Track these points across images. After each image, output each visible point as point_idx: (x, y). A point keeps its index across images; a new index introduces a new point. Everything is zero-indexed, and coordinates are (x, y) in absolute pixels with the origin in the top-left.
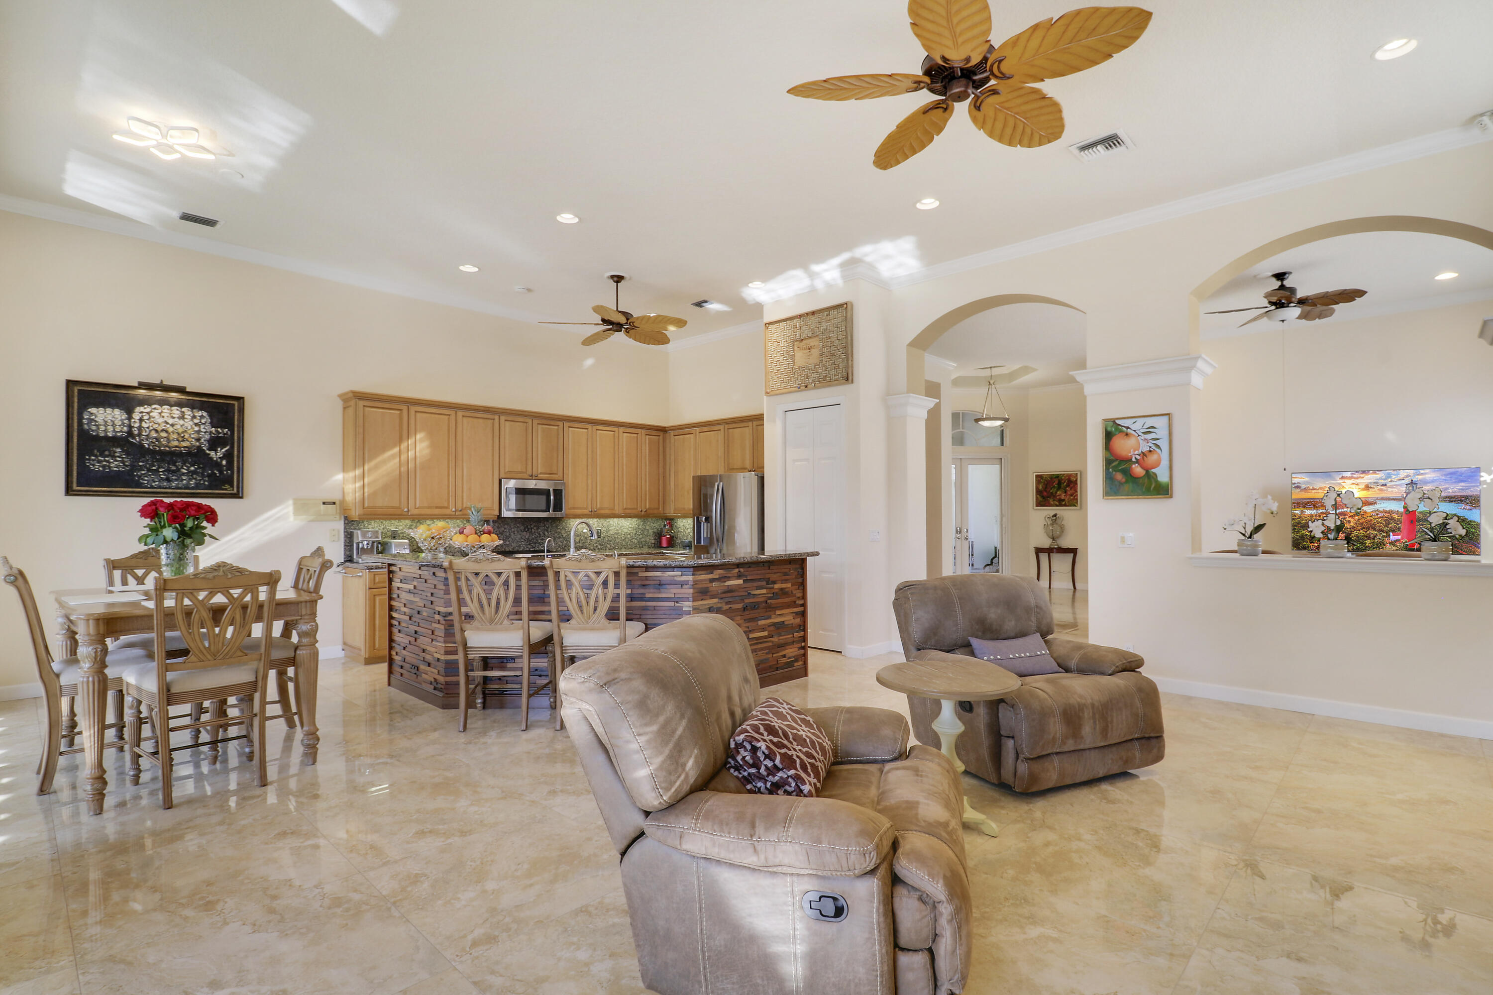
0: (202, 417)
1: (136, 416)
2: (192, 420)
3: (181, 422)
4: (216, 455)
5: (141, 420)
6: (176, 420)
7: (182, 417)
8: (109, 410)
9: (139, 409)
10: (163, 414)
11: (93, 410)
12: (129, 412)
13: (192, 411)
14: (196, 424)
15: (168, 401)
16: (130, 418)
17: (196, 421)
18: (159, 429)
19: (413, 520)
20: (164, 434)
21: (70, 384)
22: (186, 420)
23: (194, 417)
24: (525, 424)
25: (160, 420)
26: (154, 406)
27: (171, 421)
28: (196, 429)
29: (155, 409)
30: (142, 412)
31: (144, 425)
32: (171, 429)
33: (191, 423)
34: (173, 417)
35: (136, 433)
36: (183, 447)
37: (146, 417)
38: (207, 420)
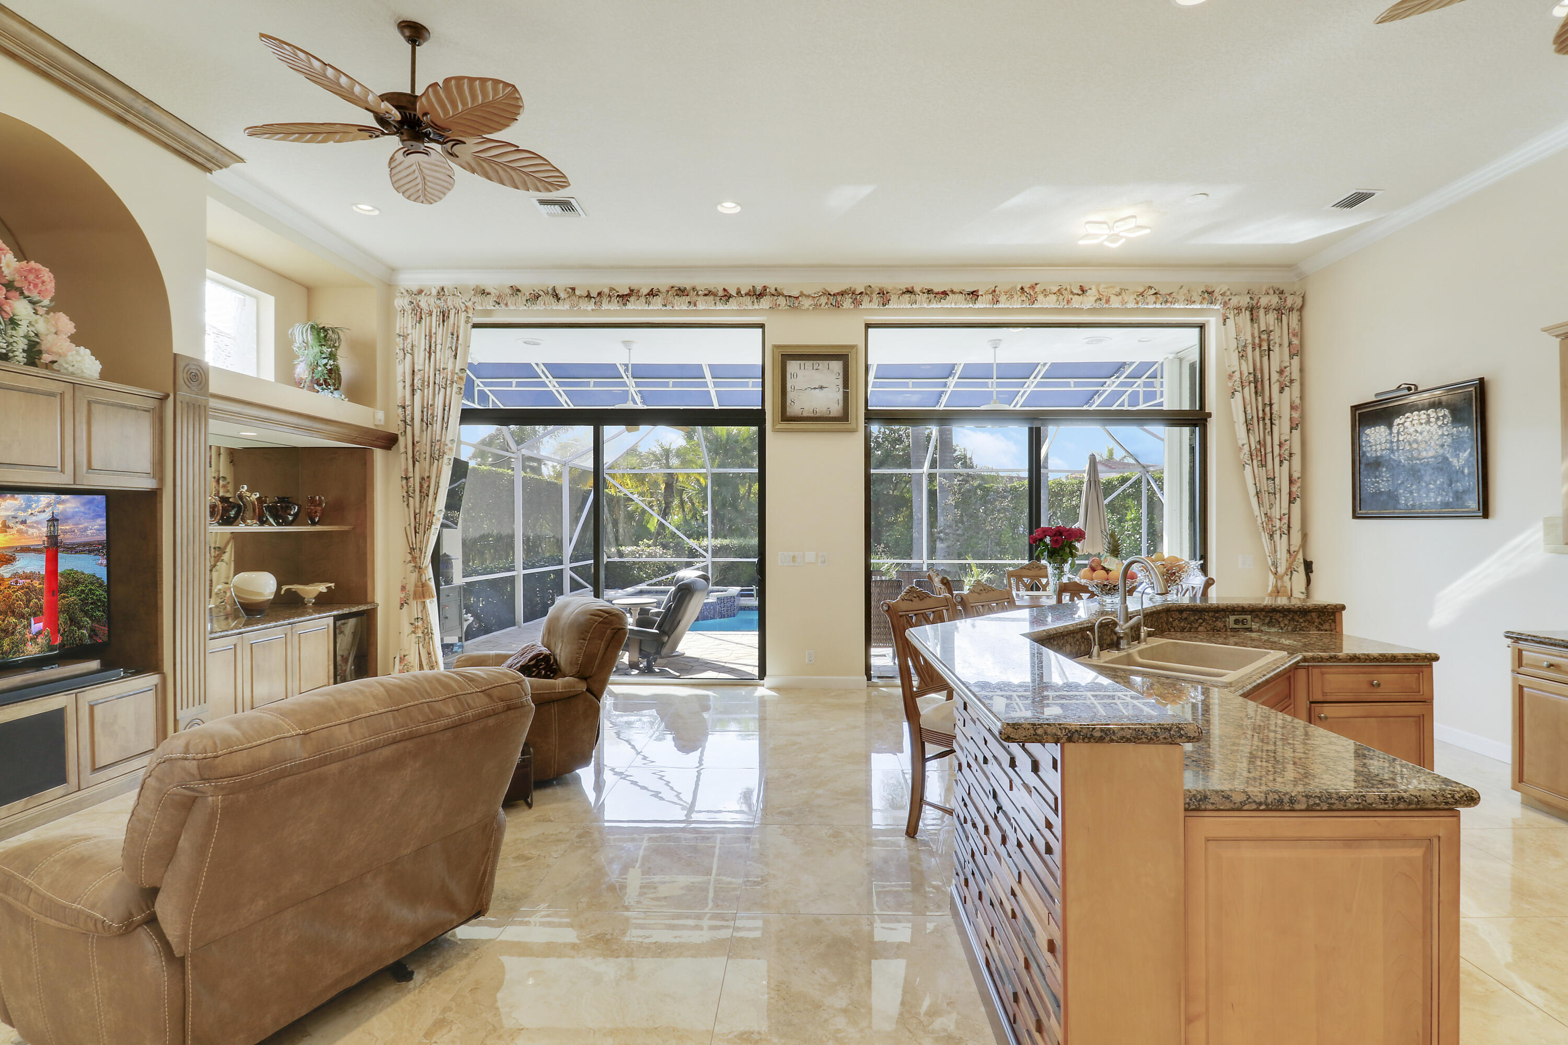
0: (1444, 416)
1: (1395, 430)
2: (1436, 423)
3: (1428, 427)
4: (1458, 462)
5: (1398, 433)
6: (1424, 425)
7: (1428, 422)
8: (1377, 427)
9: (1397, 421)
10: (1413, 422)
11: (1368, 431)
12: (1390, 426)
13: (1436, 412)
14: (1440, 427)
15: (1417, 405)
16: (1391, 434)
17: (1440, 423)
18: (1411, 440)
20: (1415, 446)
21: (1354, 408)
22: (1432, 424)
23: (1438, 419)
25: (1411, 430)
26: (1407, 415)
27: (1419, 428)
28: (1440, 433)
29: (1408, 418)
30: (1399, 424)
31: (1401, 438)
32: (1420, 438)
33: (1436, 427)
34: (1421, 424)
35: (1395, 448)
36: (1431, 457)
37: (1401, 429)
38: (1449, 419)
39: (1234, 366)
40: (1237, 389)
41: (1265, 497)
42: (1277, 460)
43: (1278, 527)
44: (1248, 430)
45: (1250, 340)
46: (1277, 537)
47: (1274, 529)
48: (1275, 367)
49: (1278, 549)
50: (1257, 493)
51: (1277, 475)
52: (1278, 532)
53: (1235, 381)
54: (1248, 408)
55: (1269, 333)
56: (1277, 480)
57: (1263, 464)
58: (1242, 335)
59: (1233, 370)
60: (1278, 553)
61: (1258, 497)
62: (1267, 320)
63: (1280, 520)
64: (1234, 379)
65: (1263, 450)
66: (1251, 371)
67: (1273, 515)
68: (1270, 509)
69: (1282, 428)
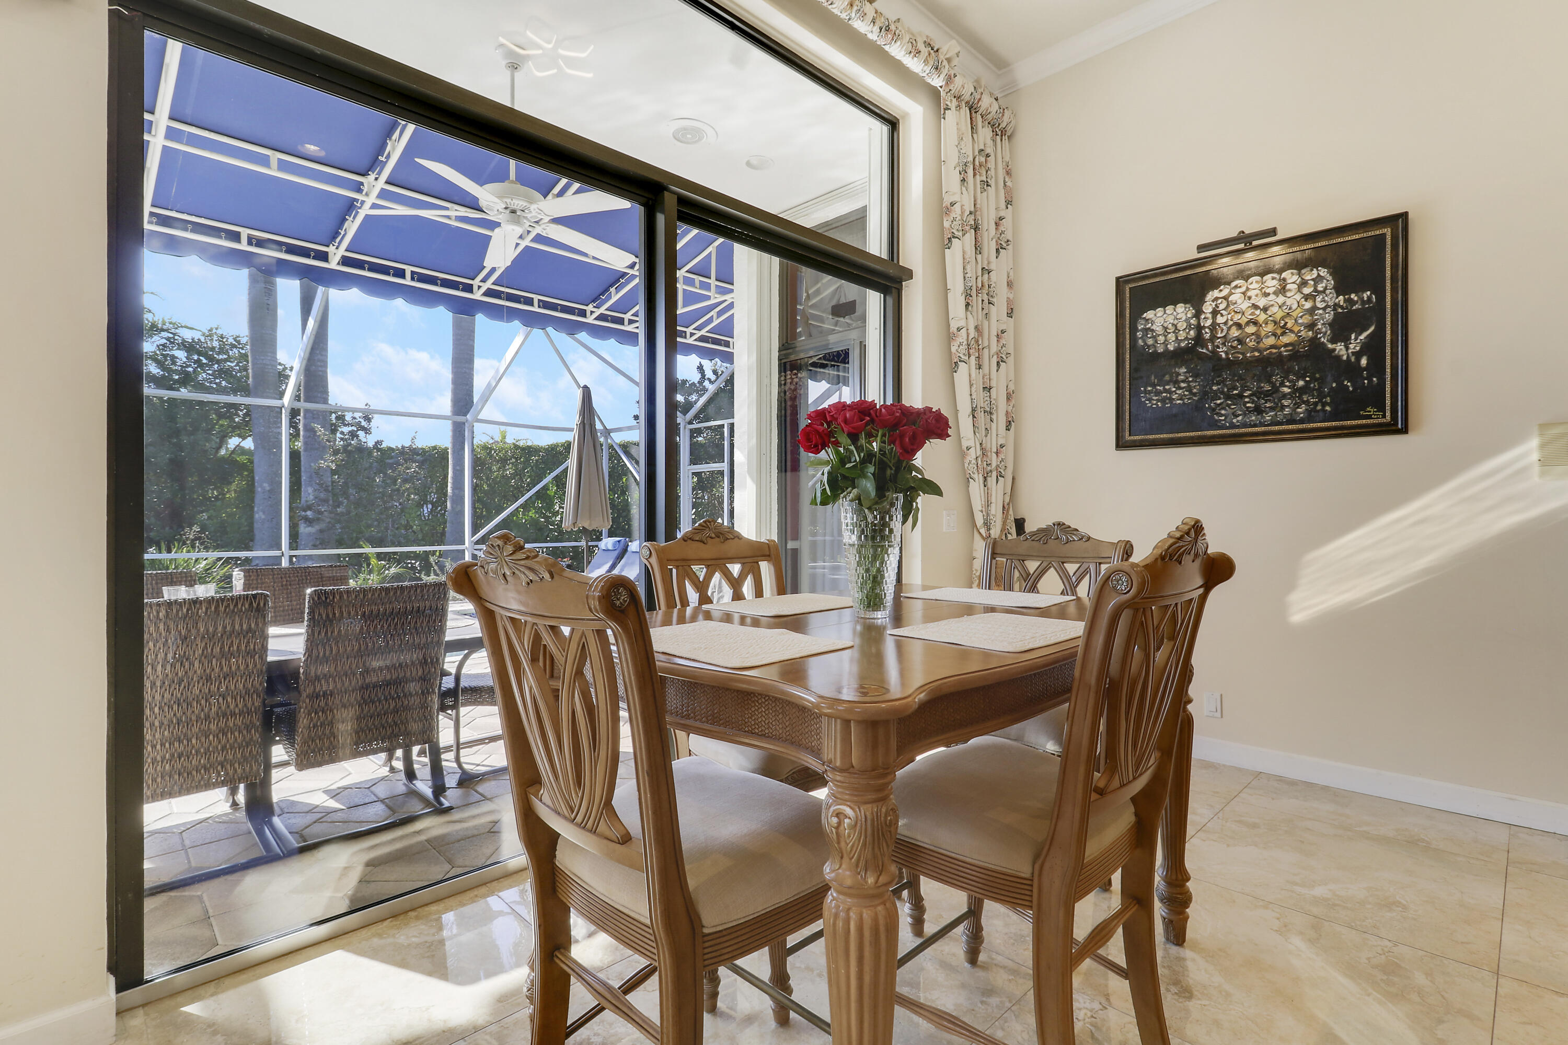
0: (1319, 279)
1: (1208, 308)
2: (1299, 290)
3: (1281, 299)
4: (1348, 348)
5: (1215, 313)
6: (1272, 297)
7: (1282, 290)
8: (1170, 308)
9: (1213, 294)
10: (1249, 294)
11: (1151, 314)
12: (1199, 303)
13: (1300, 273)
14: (1307, 297)
15: (1259, 266)
16: (1199, 313)
17: (1307, 290)
18: (1243, 321)
20: (1251, 329)
21: (1122, 280)
22: (1289, 294)
23: (1304, 284)
25: (1245, 305)
26: (1234, 283)
27: (1262, 302)
28: (1308, 305)
29: (1236, 287)
30: (1216, 299)
31: (1220, 320)
32: (1262, 317)
33: (1298, 297)
34: (1266, 295)
35: (1207, 336)
36: (1286, 345)
37: (1222, 307)
38: (1328, 283)
39: (954, 194)
41: (981, 417)
42: (994, 361)
43: (994, 465)
44: (967, 305)
45: (971, 158)
46: (992, 481)
47: (989, 468)
49: (993, 500)
51: (993, 384)
52: (994, 474)
54: (968, 268)
56: (993, 391)
57: (980, 366)
58: (963, 146)
59: (952, 199)
60: (993, 506)
63: (997, 453)
66: (972, 209)
67: (988, 448)
68: (986, 436)
69: (998, 312)
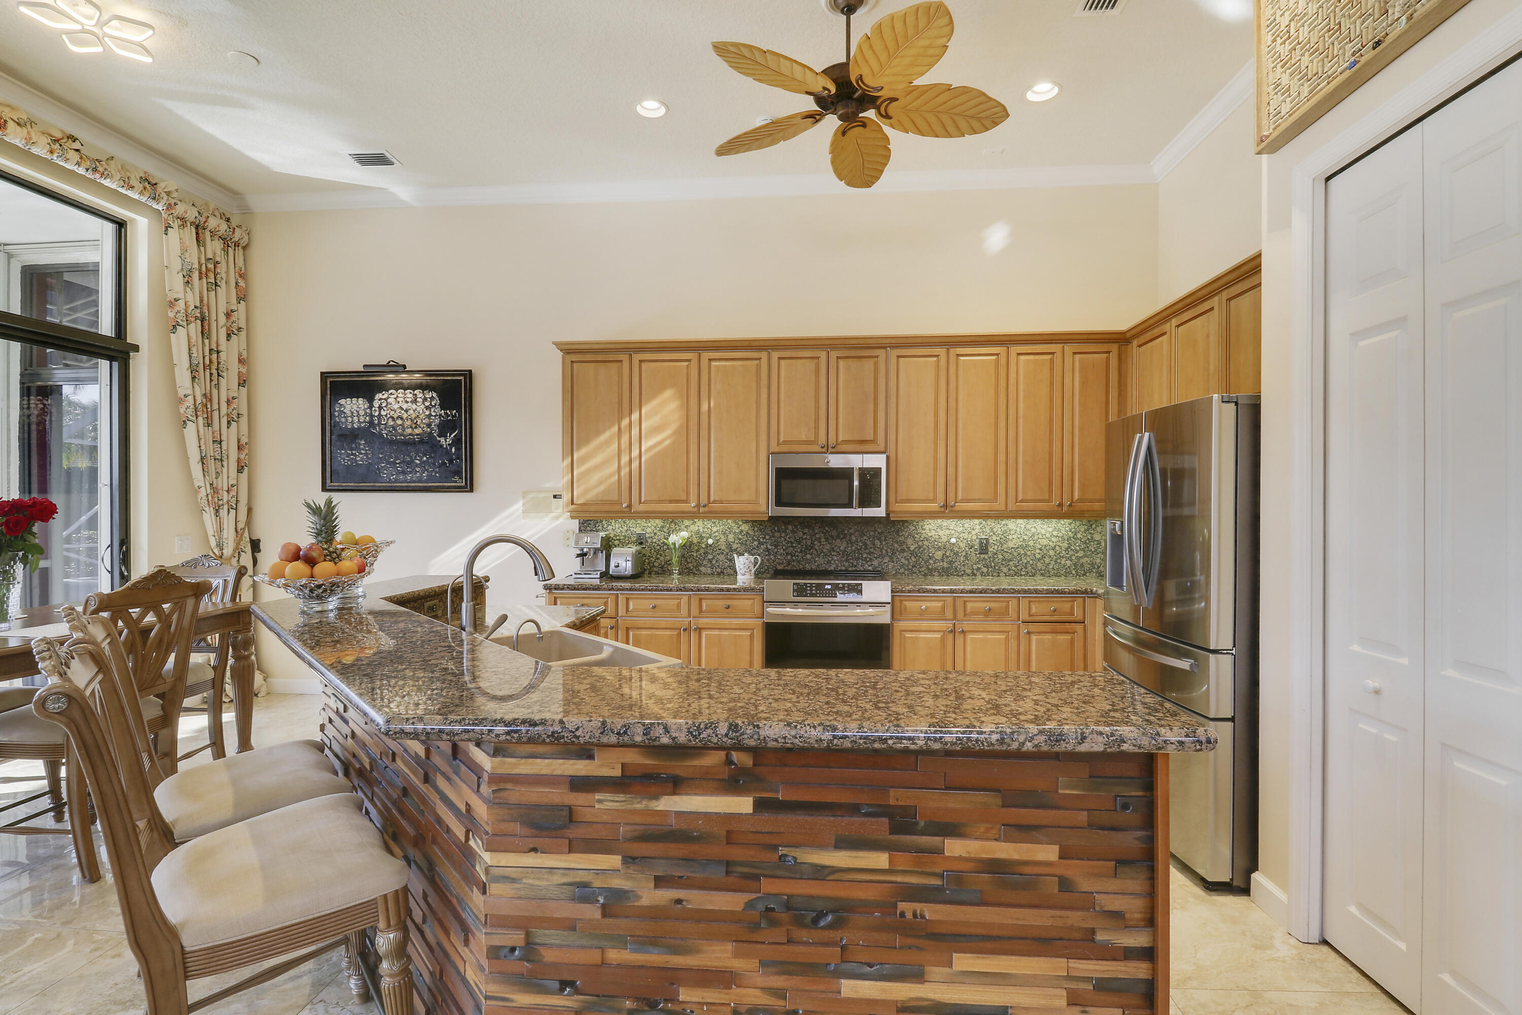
0: (432, 398)
1: (376, 404)
2: (423, 403)
3: (414, 406)
4: (446, 441)
5: (380, 408)
6: (410, 404)
7: (415, 401)
8: (354, 400)
9: (379, 396)
10: (398, 399)
11: (342, 401)
12: (371, 400)
13: (423, 393)
14: (427, 408)
15: (402, 384)
16: (371, 407)
17: (427, 404)
18: (395, 416)
19: (664, 519)
20: (399, 422)
21: (324, 376)
22: (418, 404)
23: (425, 399)
24: (816, 361)
25: (396, 406)
26: (390, 391)
27: (405, 406)
28: (427, 413)
29: (391, 394)
30: (381, 399)
31: (383, 413)
32: (405, 416)
33: (423, 406)
34: (407, 402)
35: (376, 422)
36: (417, 435)
37: (384, 405)
38: (436, 401)
39: (177, 292)
40: (181, 323)
41: (211, 464)
42: (224, 421)
43: (225, 500)
44: (194, 378)
45: (196, 266)
46: (223, 512)
47: (221, 503)
48: (222, 309)
49: (225, 526)
50: (202, 458)
51: (224, 438)
52: (226, 507)
53: (178, 312)
54: (194, 350)
55: (216, 263)
56: (224, 444)
57: (209, 425)
58: (187, 255)
59: (176, 296)
60: (225, 531)
61: (203, 463)
62: (214, 247)
63: (228, 491)
64: (177, 308)
65: (209, 406)
66: (198, 304)
67: (220, 486)
68: (216, 478)
69: (229, 383)
